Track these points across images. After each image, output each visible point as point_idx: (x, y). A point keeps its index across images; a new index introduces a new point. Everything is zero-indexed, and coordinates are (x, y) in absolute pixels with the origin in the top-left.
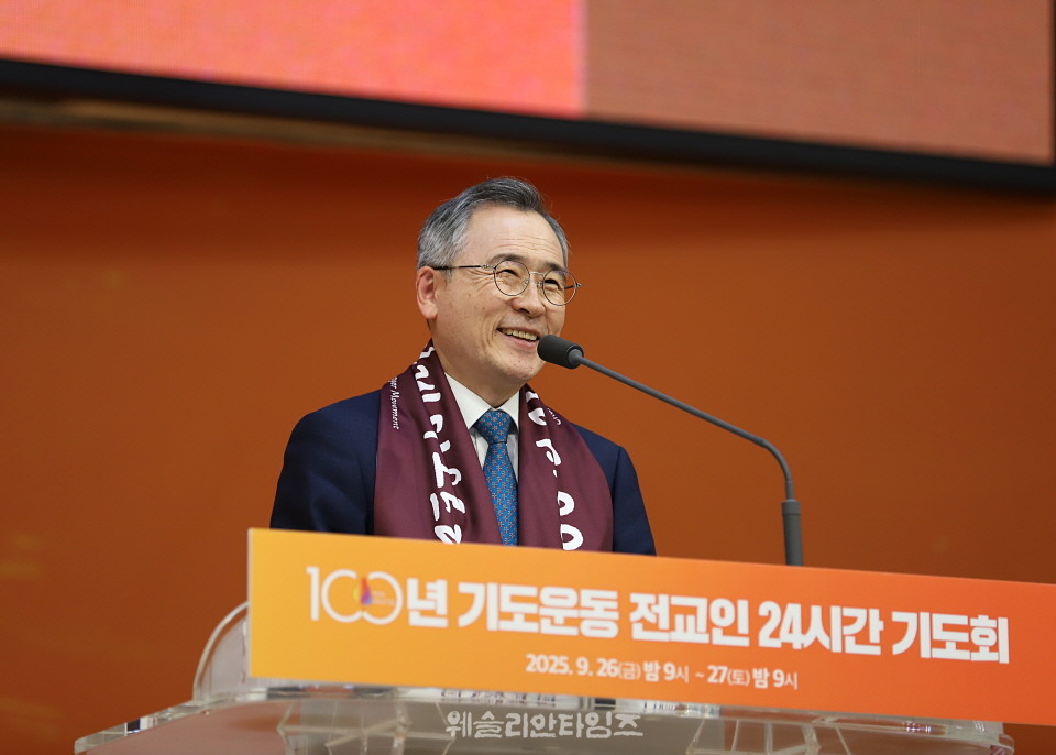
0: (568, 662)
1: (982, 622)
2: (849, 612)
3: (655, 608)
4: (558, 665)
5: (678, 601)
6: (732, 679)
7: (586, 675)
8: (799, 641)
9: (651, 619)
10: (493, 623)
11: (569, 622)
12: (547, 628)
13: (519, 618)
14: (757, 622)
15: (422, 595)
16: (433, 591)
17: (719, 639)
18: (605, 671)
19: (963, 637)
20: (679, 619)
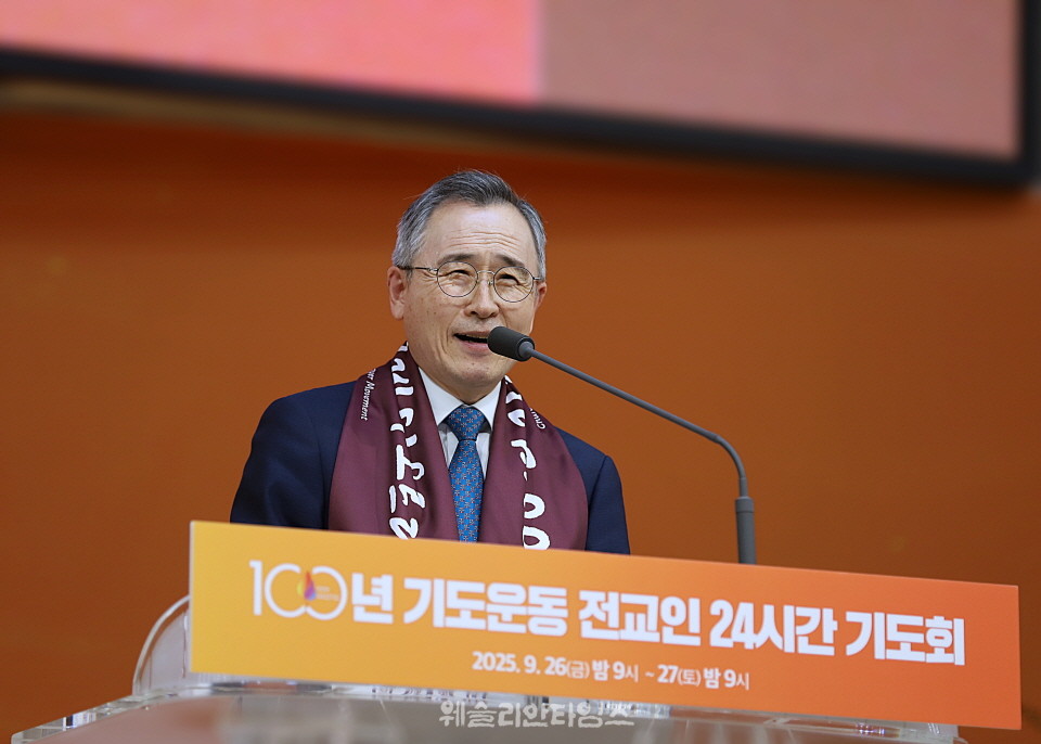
0: (515, 660)
1: (938, 623)
2: (802, 612)
3: (604, 606)
4: (506, 662)
5: (628, 598)
6: (682, 679)
7: (534, 674)
8: (751, 640)
9: (601, 617)
10: (439, 620)
11: (517, 619)
12: (494, 625)
13: (466, 615)
14: (708, 621)
15: (367, 590)
16: (379, 587)
17: (670, 638)
18: (554, 669)
19: (918, 638)
20: (629, 617)
